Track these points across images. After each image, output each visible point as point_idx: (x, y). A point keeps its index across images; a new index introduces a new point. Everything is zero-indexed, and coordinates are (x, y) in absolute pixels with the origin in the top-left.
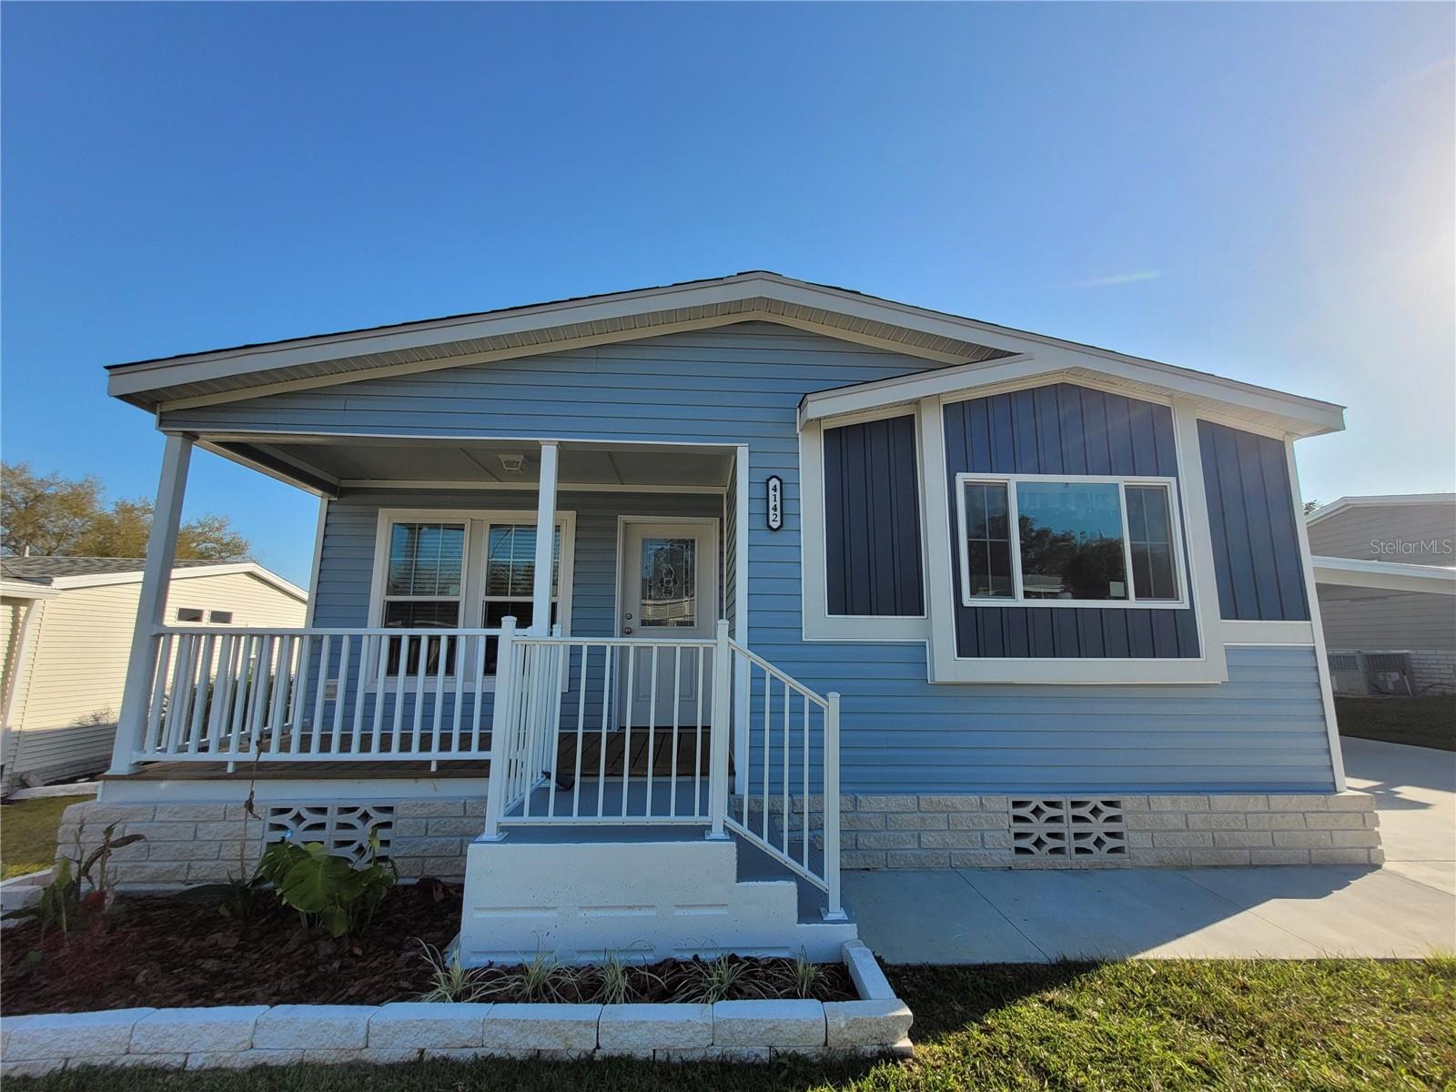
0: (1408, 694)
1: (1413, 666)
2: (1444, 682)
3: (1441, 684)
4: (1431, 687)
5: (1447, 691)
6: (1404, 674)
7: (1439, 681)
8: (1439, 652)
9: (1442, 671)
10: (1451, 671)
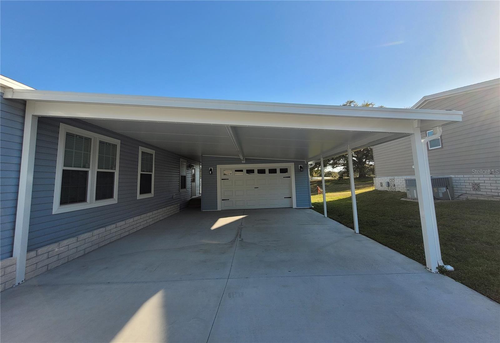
0: (450, 200)
1: (454, 184)
2: (468, 192)
3: (466, 194)
4: (461, 195)
5: (469, 197)
6: (447, 189)
7: (465, 192)
8: (465, 176)
9: (467, 187)
10: (471, 187)
